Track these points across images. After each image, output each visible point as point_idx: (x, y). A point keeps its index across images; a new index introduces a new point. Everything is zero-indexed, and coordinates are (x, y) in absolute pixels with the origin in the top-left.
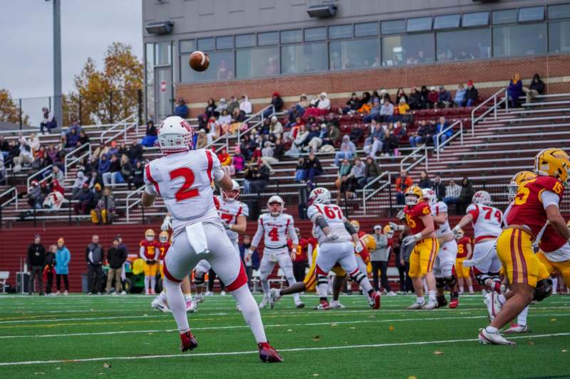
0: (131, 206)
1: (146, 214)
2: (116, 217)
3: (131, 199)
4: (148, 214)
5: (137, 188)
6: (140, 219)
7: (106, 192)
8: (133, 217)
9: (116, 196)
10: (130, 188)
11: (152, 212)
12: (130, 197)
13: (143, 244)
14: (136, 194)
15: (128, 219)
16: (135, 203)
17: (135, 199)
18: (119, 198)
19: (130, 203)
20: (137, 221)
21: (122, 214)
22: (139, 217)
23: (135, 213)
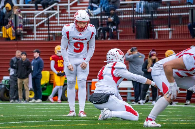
0: (38, 24)
1: (51, 32)
2: (25, 34)
3: (38, 18)
4: (54, 32)
5: (44, 8)
6: (46, 36)
7: (16, 11)
8: (40, 34)
9: (24, 15)
10: (37, 8)
11: (56, 30)
12: (37, 17)
13: (53, 59)
14: (43, 13)
15: (35, 36)
16: (42, 22)
17: (42, 18)
18: (27, 17)
19: (38, 21)
20: (43, 37)
21: (30, 31)
22: (45, 34)
23: (41, 30)
